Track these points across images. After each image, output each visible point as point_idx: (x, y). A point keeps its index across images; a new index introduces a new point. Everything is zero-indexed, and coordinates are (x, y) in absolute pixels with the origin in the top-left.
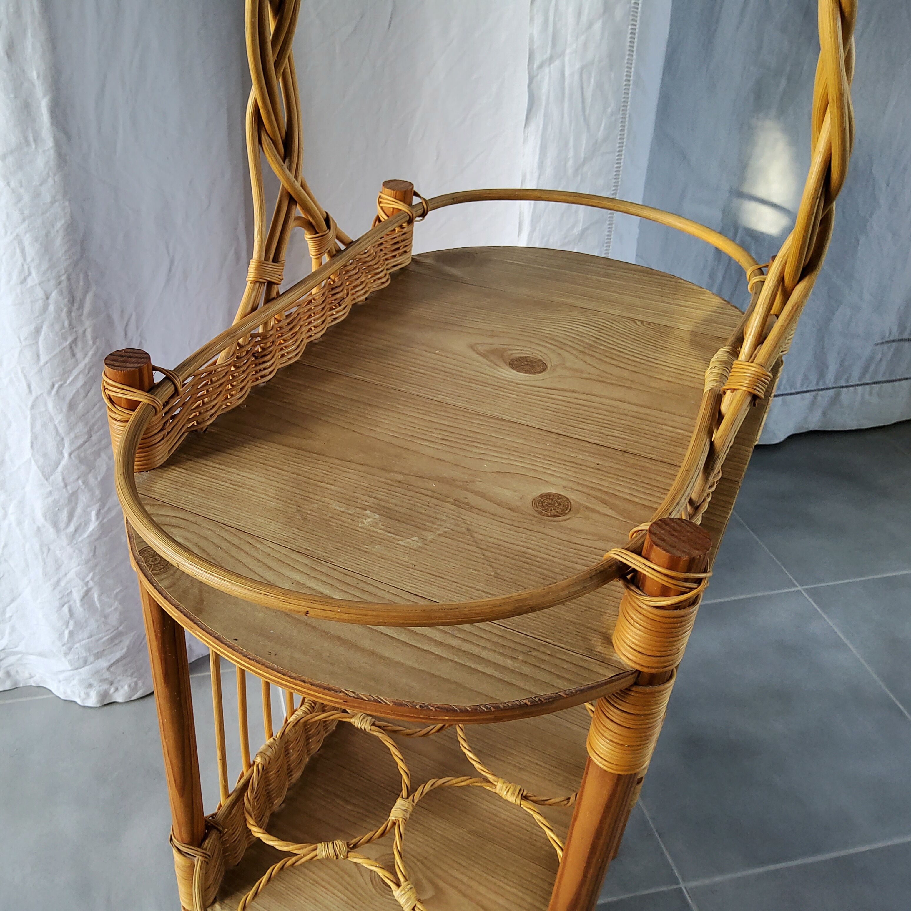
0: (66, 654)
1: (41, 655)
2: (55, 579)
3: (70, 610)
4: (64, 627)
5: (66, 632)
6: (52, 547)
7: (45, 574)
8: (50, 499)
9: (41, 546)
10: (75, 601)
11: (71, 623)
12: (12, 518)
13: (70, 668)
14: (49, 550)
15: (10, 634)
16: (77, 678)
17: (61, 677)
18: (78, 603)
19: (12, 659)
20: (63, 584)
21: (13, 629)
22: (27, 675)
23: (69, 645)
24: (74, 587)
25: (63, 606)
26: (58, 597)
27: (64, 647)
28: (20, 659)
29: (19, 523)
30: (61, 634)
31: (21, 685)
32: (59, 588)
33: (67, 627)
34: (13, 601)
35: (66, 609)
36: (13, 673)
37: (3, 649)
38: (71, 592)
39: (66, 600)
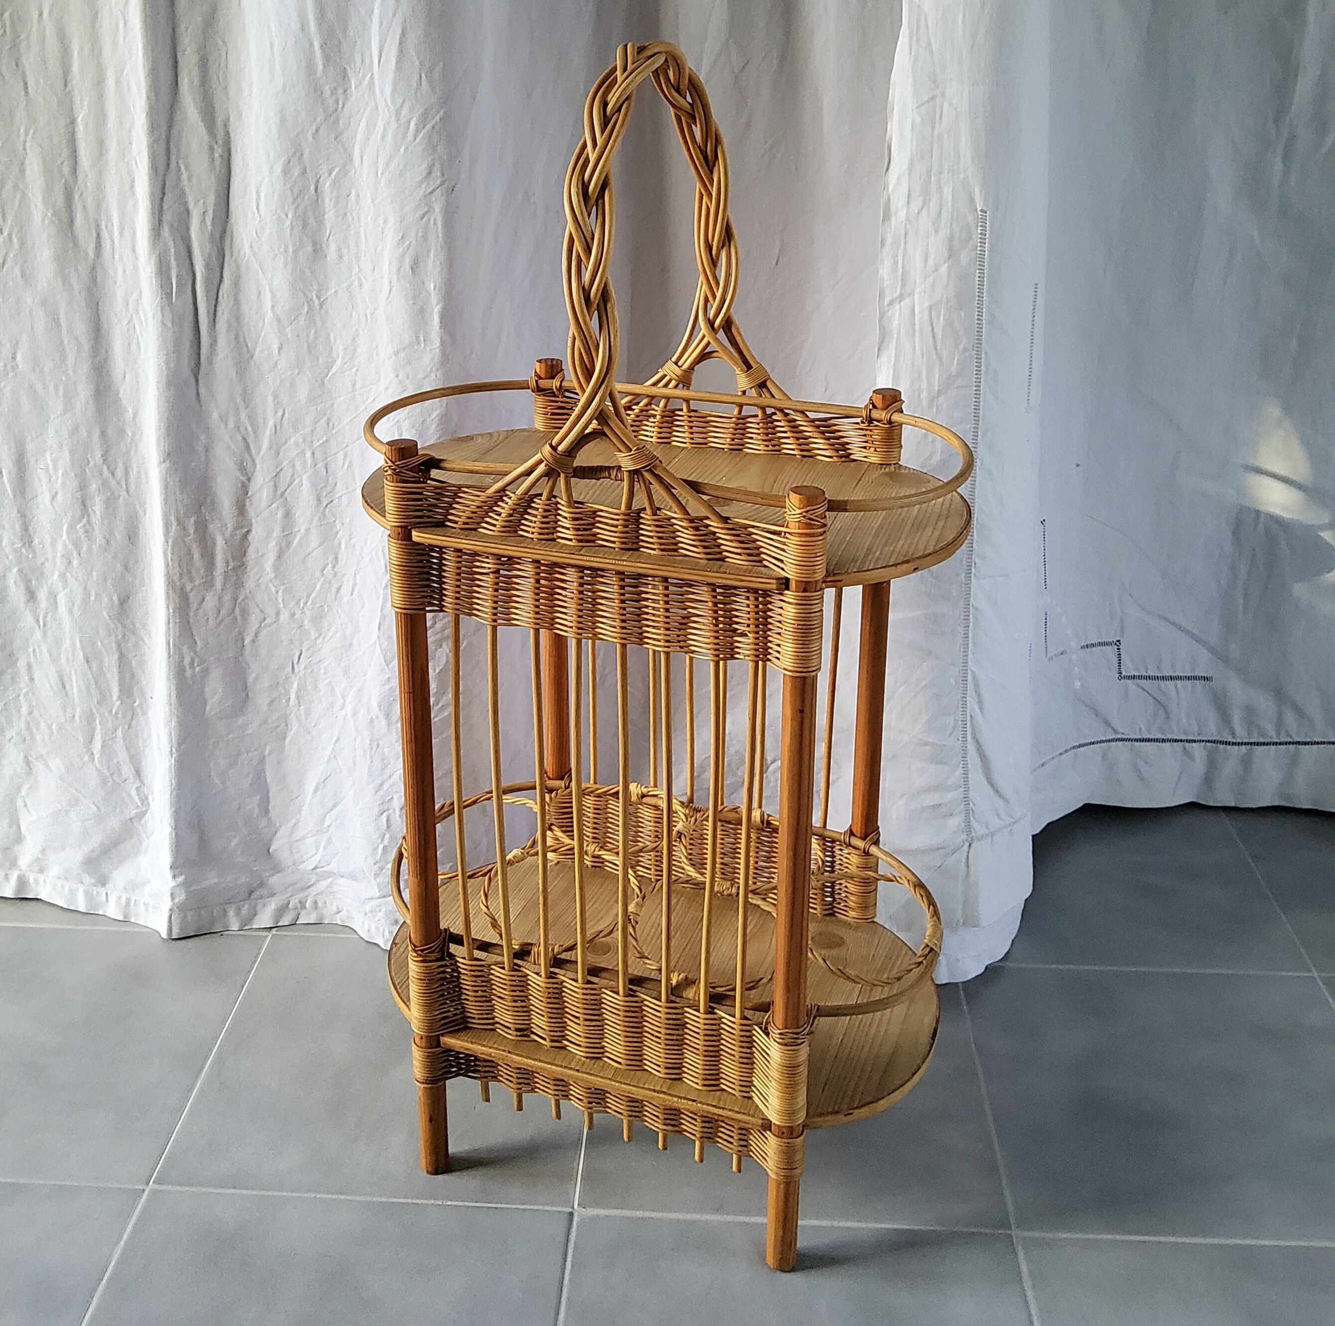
0: (376, 875)
1: (353, 877)
2: (379, 781)
3: (388, 820)
4: (379, 841)
5: (381, 847)
6: (381, 743)
7: (370, 774)
8: (387, 687)
9: (371, 740)
10: (394, 810)
11: (387, 836)
12: (349, 708)
13: (378, 894)
14: (378, 745)
15: (325, 848)
16: (383, 910)
17: (367, 908)
18: (398, 812)
19: (323, 884)
20: (385, 787)
21: (329, 841)
22: (334, 909)
23: (380, 864)
24: (397, 792)
25: (382, 814)
26: (379, 802)
27: (376, 866)
28: (330, 886)
29: (355, 714)
30: (375, 849)
31: (327, 922)
32: (381, 792)
33: (382, 840)
34: (334, 806)
35: (384, 818)
36: (320, 904)
37: (315, 868)
38: (392, 798)
39: (386, 807)
